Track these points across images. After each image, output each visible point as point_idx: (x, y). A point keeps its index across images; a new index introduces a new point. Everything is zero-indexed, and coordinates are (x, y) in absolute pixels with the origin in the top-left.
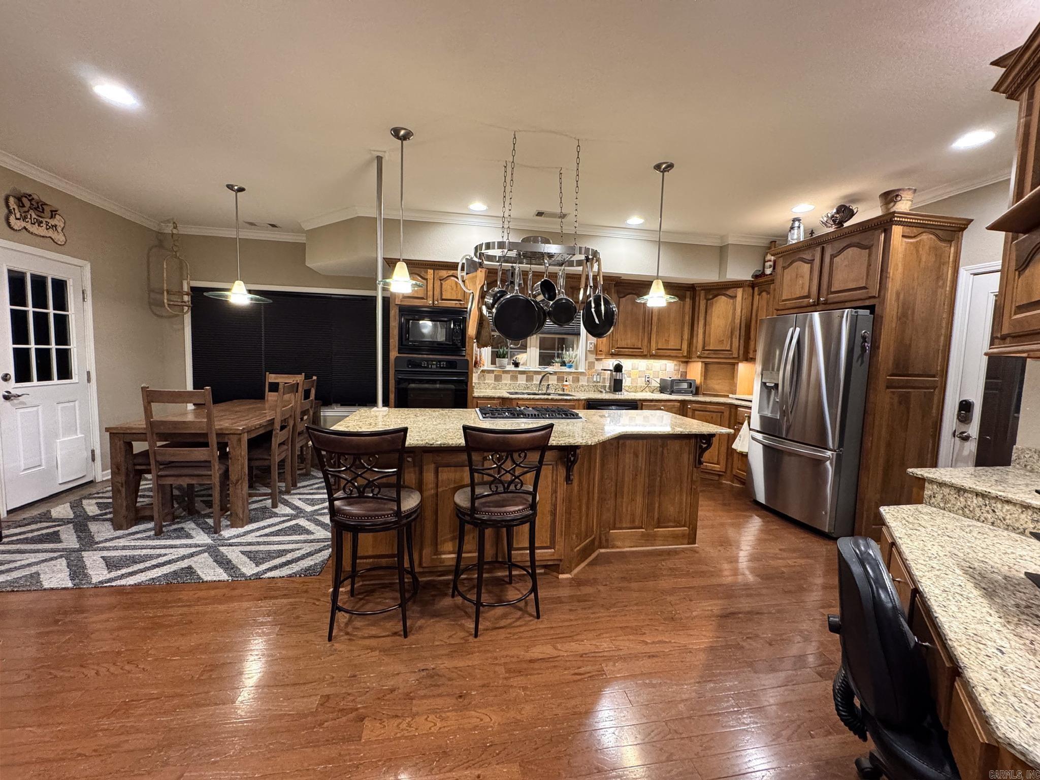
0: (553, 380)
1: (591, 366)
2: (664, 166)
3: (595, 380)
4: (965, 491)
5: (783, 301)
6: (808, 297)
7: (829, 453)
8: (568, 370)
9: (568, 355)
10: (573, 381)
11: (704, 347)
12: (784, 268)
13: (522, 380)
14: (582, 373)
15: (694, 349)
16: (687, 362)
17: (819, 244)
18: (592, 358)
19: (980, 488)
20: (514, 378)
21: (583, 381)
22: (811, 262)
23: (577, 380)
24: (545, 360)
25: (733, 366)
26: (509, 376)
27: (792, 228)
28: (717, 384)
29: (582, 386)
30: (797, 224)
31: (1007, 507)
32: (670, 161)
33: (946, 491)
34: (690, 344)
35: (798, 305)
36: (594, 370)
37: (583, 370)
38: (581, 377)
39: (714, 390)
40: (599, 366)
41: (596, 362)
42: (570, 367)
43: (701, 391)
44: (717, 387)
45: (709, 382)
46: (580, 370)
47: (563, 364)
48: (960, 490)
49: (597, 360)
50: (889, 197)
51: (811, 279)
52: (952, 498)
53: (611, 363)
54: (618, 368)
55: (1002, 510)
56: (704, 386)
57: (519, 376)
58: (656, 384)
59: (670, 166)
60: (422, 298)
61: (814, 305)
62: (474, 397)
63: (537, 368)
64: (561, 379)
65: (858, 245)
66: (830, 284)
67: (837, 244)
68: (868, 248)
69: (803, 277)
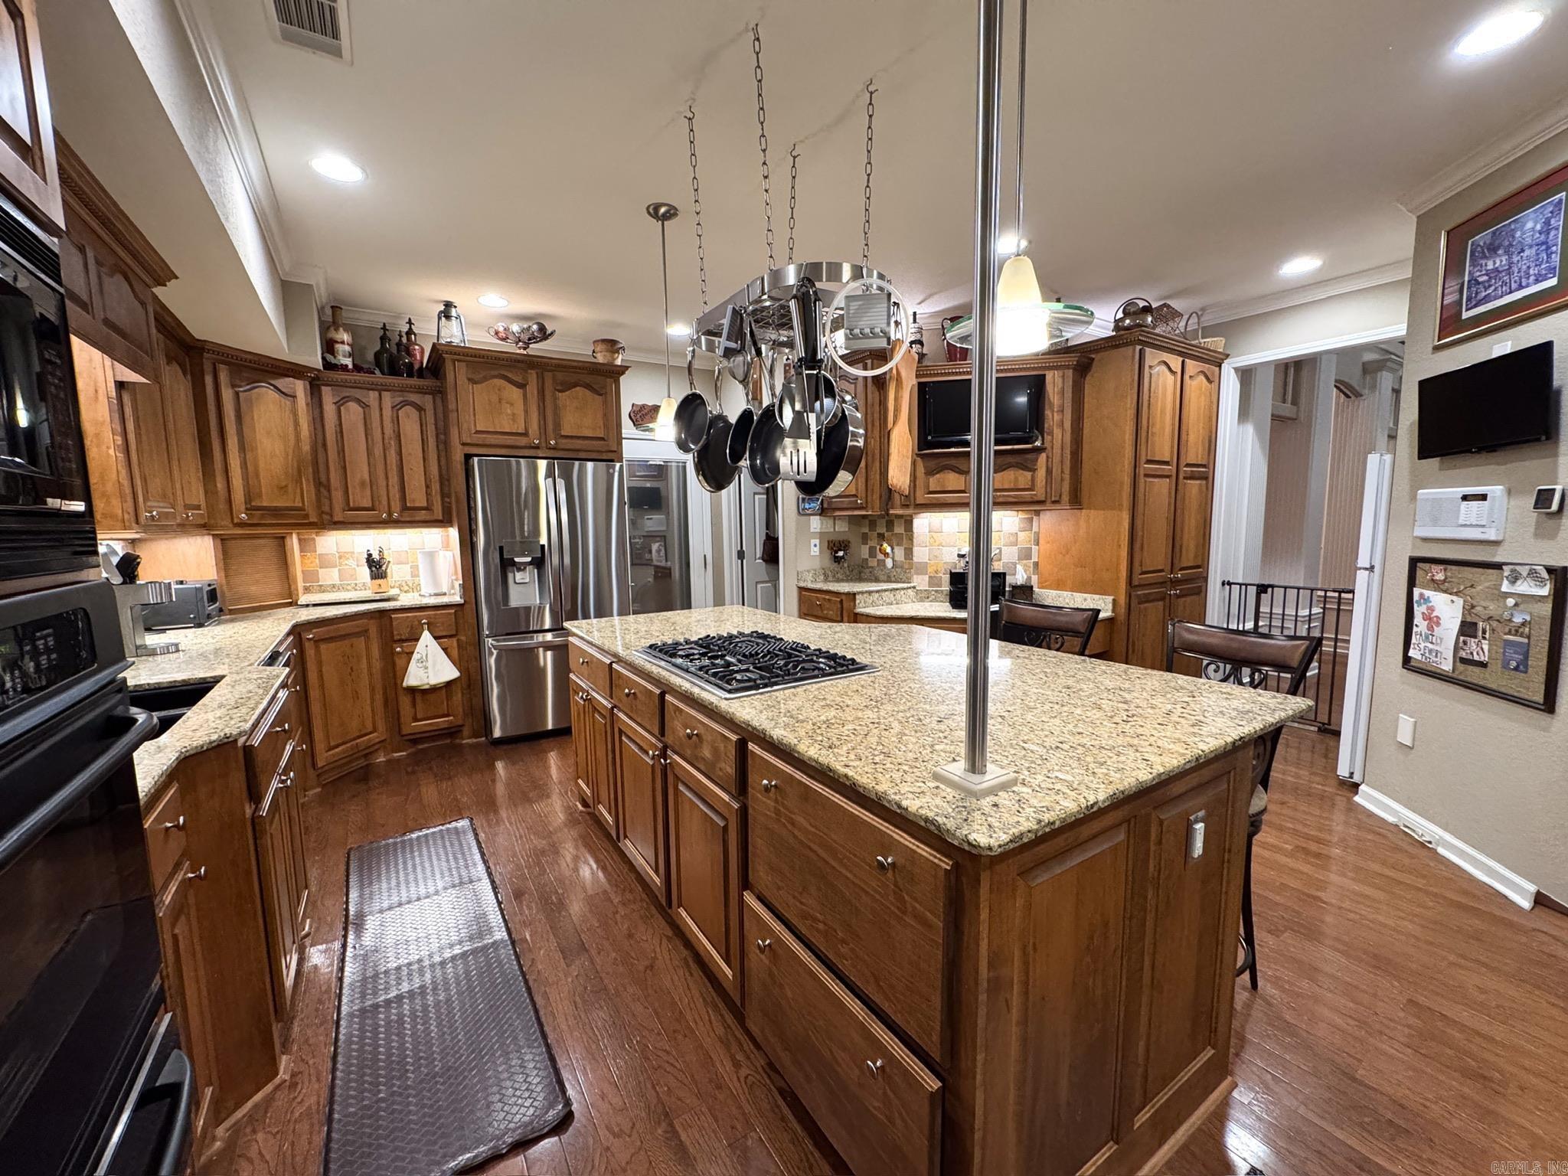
2: (663, 210)
5: (477, 432)
11: (248, 500)
12: (472, 381)
17: (533, 367)
22: (522, 386)
25: (282, 540)
28: (255, 583)
35: (511, 444)
39: (251, 599)
43: (226, 604)
44: (254, 589)
50: (609, 345)
51: (527, 412)
59: (672, 213)
65: (588, 386)
66: (557, 426)
67: (560, 376)
68: (601, 395)
69: (512, 405)
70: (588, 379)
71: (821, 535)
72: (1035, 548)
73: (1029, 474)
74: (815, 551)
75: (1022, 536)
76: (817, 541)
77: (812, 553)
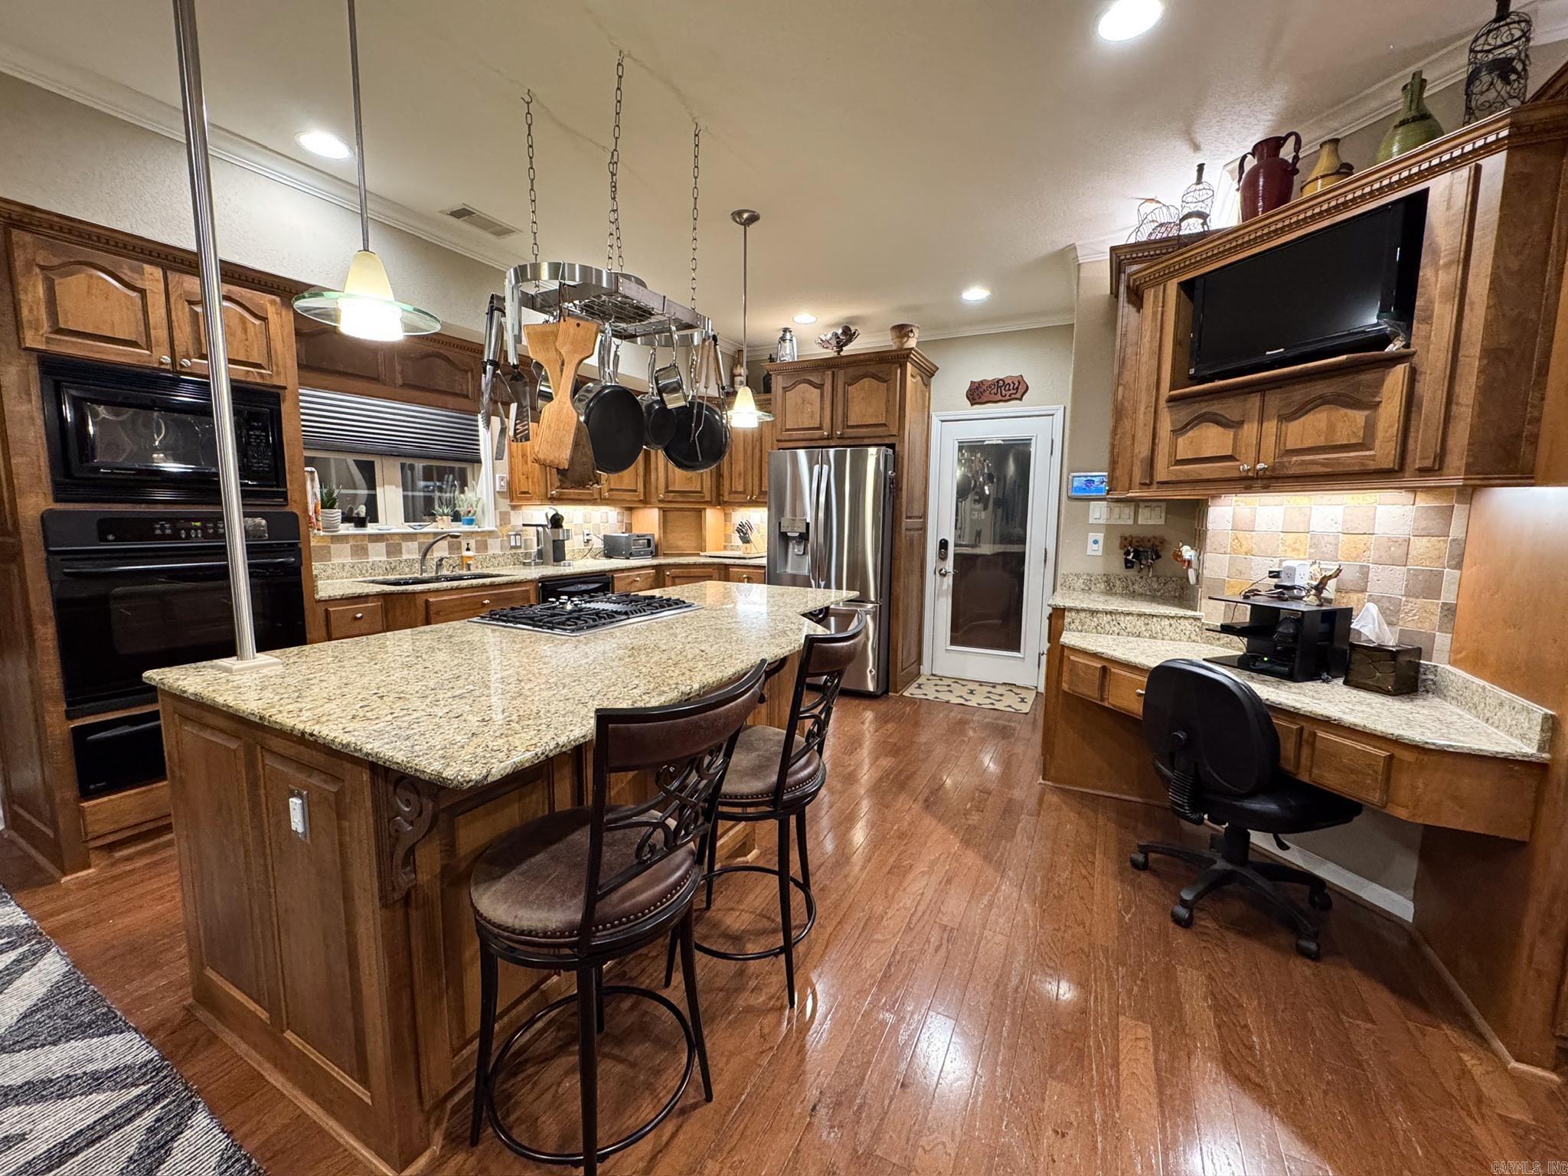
0: (441, 550)
1: (504, 519)
2: (745, 216)
3: (513, 544)
4: (1097, 612)
5: (787, 430)
6: (820, 428)
7: (870, 606)
8: (466, 528)
9: (466, 499)
10: (478, 550)
11: (667, 487)
12: (785, 389)
13: (377, 554)
14: (490, 533)
15: (653, 489)
16: (630, 509)
17: (829, 368)
18: (505, 504)
19: (1109, 608)
20: (360, 551)
21: (494, 547)
22: (820, 387)
23: (483, 546)
24: (419, 509)
25: (700, 512)
26: (347, 548)
27: (783, 339)
28: (682, 539)
29: (494, 557)
30: (788, 334)
31: (1128, 618)
32: (758, 211)
33: (1083, 615)
34: (646, 482)
35: (809, 437)
36: (509, 527)
37: (492, 528)
38: (490, 541)
39: (677, 548)
40: (517, 519)
41: (512, 512)
42: (471, 522)
43: (663, 549)
44: (680, 543)
45: (670, 536)
46: (486, 528)
47: (456, 517)
48: (1093, 612)
49: (514, 508)
50: (902, 330)
51: (822, 408)
52: (1088, 620)
53: (539, 513)
54: (556, 522)
55: (1125, 621)
56: (664, 544)
57: (371, 546)
58: (598, 544)
59: (754, 218)
60: (133, 344)
61: (830, 438)
62: (319, 601)
63: (402, 527)
64: (454, 547)
65: (874, 376)
66: (845, 416)
67: (851, 371)
68: (886, 381)
69: (812, 404)
70: (872, 369)
71: (1109, 529)
72: (1450, 575)
73: (1359, 416)
74: (1096, 550)
75: (1420, 545)
76: (1100, 537)
77: (1089, 552)
